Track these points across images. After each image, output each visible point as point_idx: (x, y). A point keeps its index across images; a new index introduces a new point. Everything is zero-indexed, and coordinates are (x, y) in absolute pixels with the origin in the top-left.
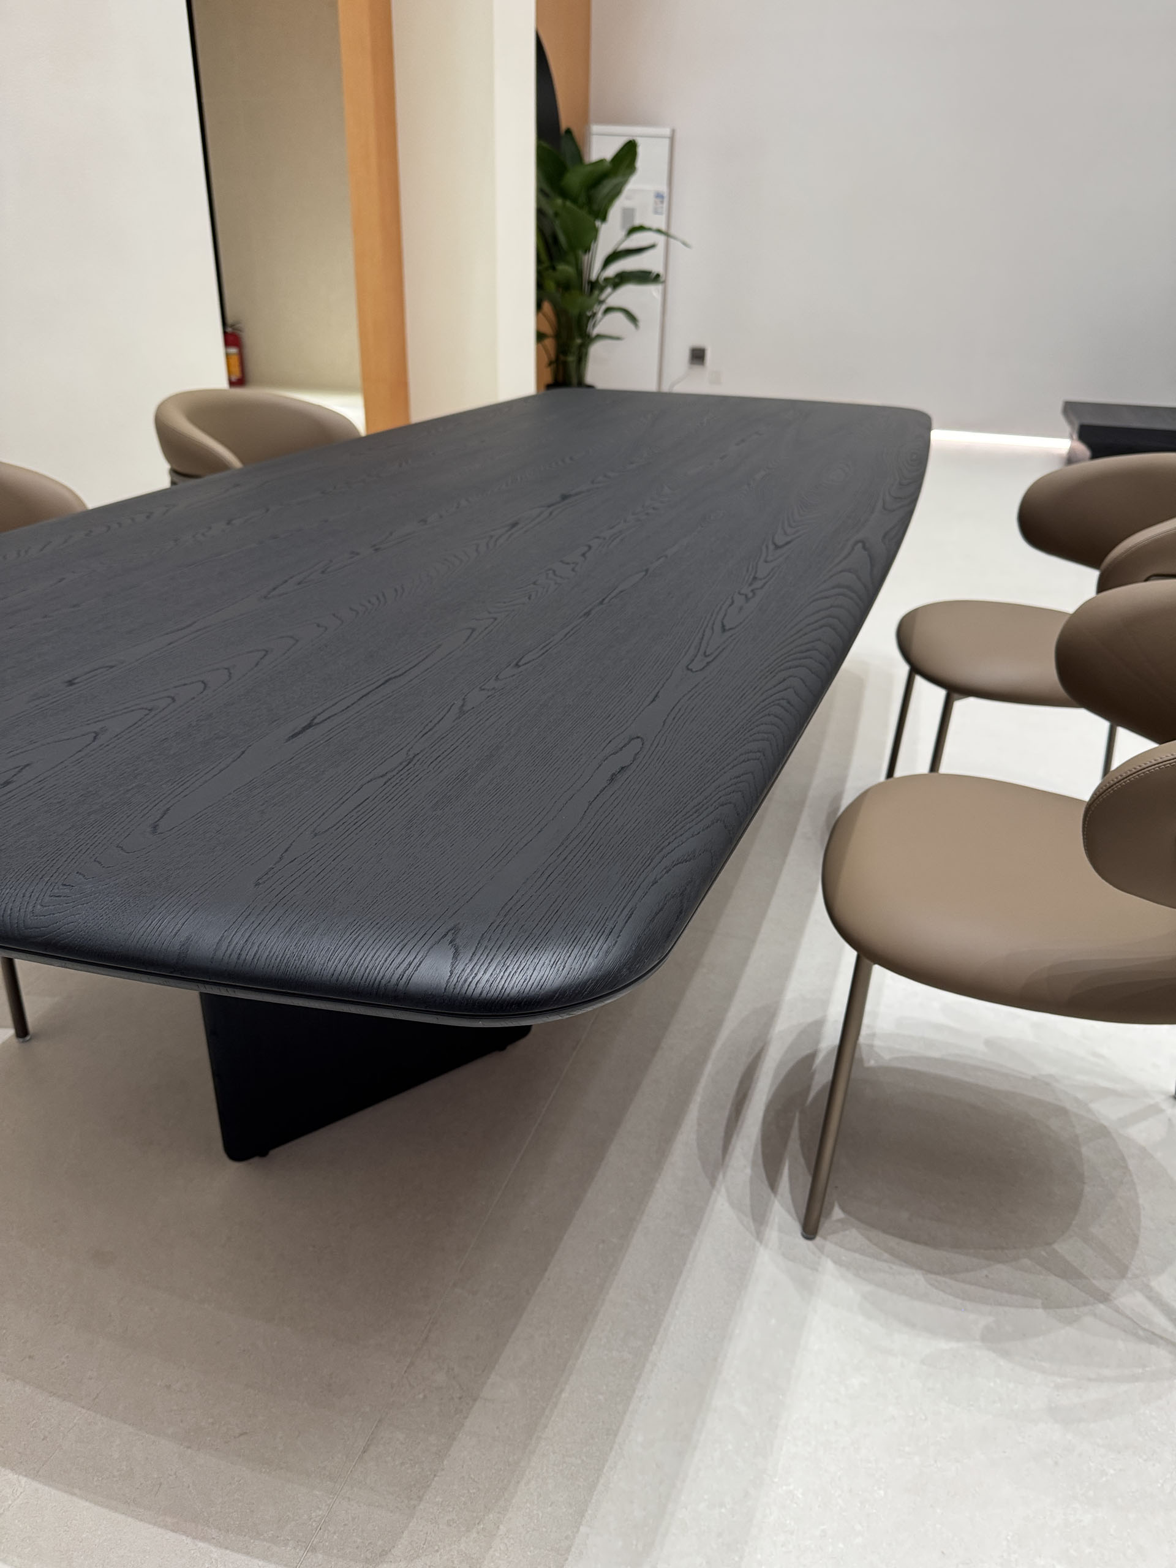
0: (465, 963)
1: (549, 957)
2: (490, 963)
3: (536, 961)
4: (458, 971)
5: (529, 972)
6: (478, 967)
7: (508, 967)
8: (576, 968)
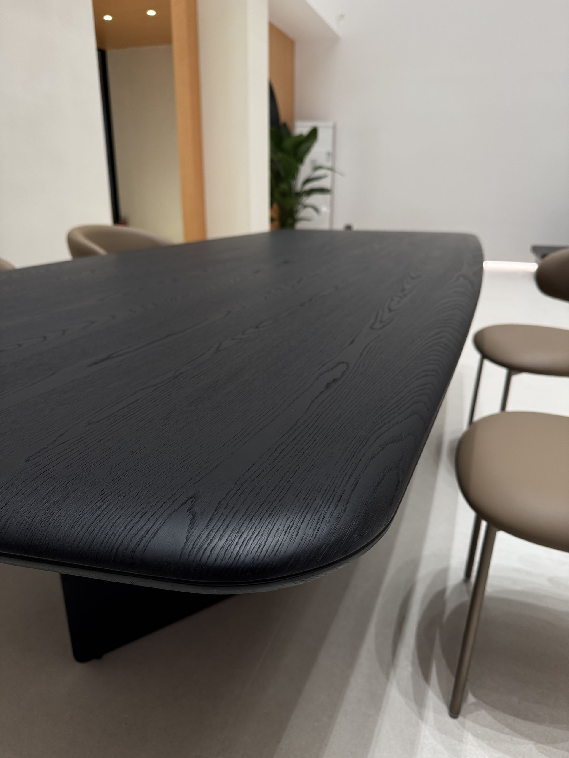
0: (201, 530)
1: (283, 523)
2: (225, 529)
3: (270, 526)
4: (193, 538)
5: (264, 539)
6: (214, 533)
7: (243, 533)
8: (310, 534)
